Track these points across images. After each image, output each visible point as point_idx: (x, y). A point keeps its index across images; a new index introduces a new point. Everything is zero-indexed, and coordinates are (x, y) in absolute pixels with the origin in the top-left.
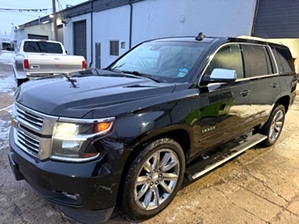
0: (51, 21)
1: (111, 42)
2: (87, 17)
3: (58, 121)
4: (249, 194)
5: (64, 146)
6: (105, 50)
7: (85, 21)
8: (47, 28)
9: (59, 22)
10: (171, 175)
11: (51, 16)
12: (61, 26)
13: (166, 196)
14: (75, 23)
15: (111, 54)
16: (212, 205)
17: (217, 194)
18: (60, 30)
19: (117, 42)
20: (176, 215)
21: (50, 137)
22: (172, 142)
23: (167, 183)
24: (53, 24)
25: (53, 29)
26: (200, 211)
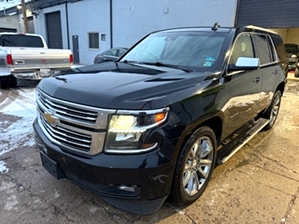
0: (18, 12)
1: (90, 35)
2: (61, 8)
3: (115, 114)
4: (269, 173)
5: (117, 139)
6: (84, 42)
7: (59, 12)
8: (14, 20)
9: (29, 14)
10: (206, 161)
11: (19, 7)
12: (31, 18)
13: (203, 181)
14: (46, 15)
15: (91, 46)
16: (241, 186)
17: (242, 176)
18: (30, 22)
19: (97, 34)
20: (213, 198)
21: (106, 130)
22: (209, 129)
23: (203, 168)
24: (22, 16)
25: (22, 22)
26: (233, 192)
